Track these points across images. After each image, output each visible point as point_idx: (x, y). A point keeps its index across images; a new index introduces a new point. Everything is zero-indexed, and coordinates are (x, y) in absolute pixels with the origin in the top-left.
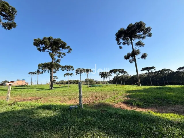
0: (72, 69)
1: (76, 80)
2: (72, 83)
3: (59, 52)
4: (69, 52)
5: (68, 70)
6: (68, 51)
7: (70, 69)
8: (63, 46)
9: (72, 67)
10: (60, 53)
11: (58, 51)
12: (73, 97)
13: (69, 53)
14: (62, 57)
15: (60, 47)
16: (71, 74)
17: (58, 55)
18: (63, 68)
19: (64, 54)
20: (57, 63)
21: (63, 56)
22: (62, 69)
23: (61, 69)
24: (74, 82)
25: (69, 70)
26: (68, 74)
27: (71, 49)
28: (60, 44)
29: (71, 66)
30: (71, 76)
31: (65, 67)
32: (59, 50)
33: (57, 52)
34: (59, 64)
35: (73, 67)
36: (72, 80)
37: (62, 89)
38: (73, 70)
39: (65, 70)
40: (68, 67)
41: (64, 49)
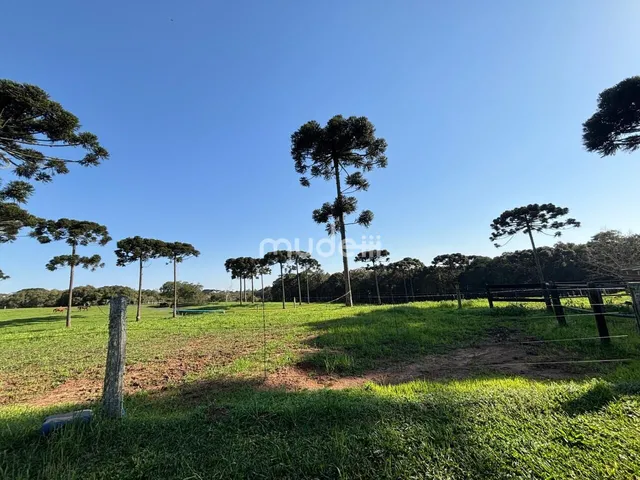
0: (100, 238)
1: (114, 288)
2: (93, 298)
3: (26, 151)
4: (90, 160)
5: (73, 243)
6: (82, 157)
7: (88, 236)
8: (59, 126)
9: (99, 229)
10: (33, 157)
11: (24, 146)
12: (79, 366)
13: (91, 165)
14: (44, 177)
15: (39, 128)
16: (94, 260)
17: (19, 162)
18: (44, 230)
19: (60, 166)
20: (10, 200)
21: (48, 172)
22: (39, 232)
23: (32, 235)
24: (105, 297)
25: (84, 243)
26: (72, 260)
27: (101, 152)
28: (39, 113)
29: (93, 224)
30: (90, 267)
31: (61, 223)
32: (31, 140)
33: (16, 148)
34: (22, 206)
35: (105, 228)
36: (97, 287)
37: (23, 333)
38: (104, 242)
39: (57, 238)
40: (77, 229)
41: (56, 143)
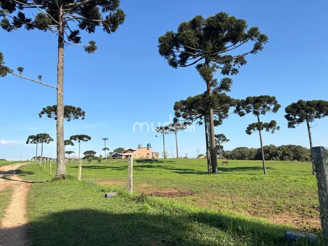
0: (272, 107)
1: (290, 147)
2: (276, 155)
3: (224, 57)
4: (257, 47)
5: (256, 113)
6: (252, 48)
7: (264, 107)
8: (236, 32)
9: (271, 100)
10: (227, 60)
11: (222, 55)
13: (258, 51)
14: (235, 71)
15: (226, 40)
16: (271, 125)
17: (222, 66)
18: (243, 106)
19: (241, 60)
20: (223, 92)
21: (236, 67)
22: (238, 110)
23: (235, 112)
24: (284, 154)
25: (263, 113)
26: (259, 126)
27: (263, 38)
28: (225, 30)
29: (266, 96)
30: (271, 130)
31: (248, 101)
32: (224, 49)
33: (219, 57)
34: (228, 94)
35: (274, 98)
36: (277, 146)
38: (275, 110)
39: (248, 112)
40: (258, 103)
41: (237, 45)
